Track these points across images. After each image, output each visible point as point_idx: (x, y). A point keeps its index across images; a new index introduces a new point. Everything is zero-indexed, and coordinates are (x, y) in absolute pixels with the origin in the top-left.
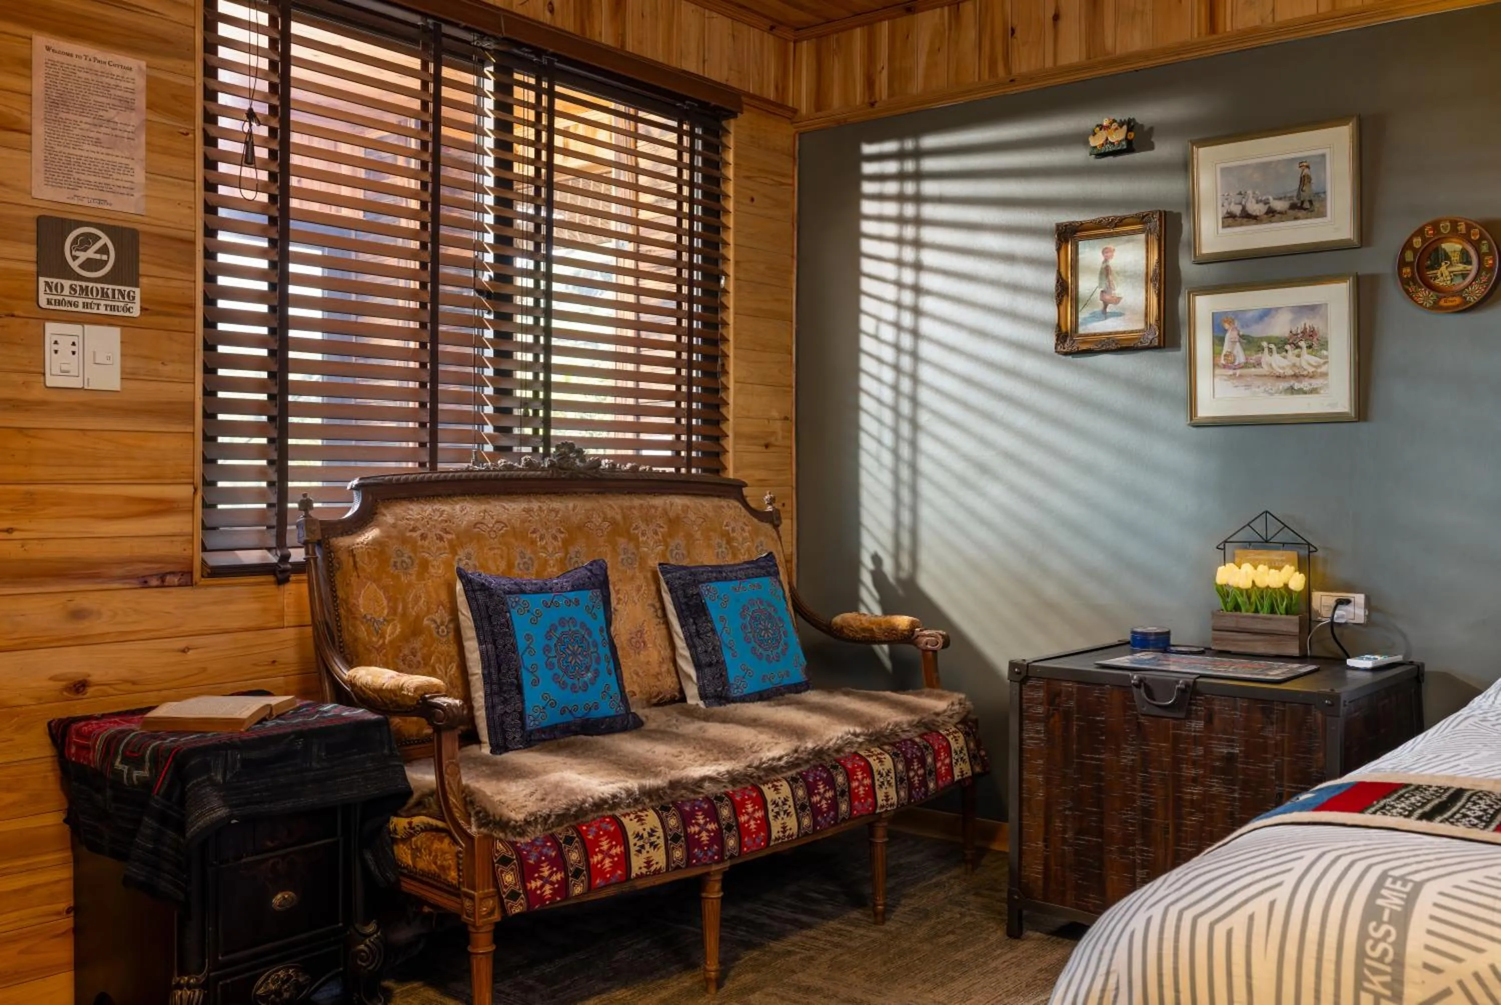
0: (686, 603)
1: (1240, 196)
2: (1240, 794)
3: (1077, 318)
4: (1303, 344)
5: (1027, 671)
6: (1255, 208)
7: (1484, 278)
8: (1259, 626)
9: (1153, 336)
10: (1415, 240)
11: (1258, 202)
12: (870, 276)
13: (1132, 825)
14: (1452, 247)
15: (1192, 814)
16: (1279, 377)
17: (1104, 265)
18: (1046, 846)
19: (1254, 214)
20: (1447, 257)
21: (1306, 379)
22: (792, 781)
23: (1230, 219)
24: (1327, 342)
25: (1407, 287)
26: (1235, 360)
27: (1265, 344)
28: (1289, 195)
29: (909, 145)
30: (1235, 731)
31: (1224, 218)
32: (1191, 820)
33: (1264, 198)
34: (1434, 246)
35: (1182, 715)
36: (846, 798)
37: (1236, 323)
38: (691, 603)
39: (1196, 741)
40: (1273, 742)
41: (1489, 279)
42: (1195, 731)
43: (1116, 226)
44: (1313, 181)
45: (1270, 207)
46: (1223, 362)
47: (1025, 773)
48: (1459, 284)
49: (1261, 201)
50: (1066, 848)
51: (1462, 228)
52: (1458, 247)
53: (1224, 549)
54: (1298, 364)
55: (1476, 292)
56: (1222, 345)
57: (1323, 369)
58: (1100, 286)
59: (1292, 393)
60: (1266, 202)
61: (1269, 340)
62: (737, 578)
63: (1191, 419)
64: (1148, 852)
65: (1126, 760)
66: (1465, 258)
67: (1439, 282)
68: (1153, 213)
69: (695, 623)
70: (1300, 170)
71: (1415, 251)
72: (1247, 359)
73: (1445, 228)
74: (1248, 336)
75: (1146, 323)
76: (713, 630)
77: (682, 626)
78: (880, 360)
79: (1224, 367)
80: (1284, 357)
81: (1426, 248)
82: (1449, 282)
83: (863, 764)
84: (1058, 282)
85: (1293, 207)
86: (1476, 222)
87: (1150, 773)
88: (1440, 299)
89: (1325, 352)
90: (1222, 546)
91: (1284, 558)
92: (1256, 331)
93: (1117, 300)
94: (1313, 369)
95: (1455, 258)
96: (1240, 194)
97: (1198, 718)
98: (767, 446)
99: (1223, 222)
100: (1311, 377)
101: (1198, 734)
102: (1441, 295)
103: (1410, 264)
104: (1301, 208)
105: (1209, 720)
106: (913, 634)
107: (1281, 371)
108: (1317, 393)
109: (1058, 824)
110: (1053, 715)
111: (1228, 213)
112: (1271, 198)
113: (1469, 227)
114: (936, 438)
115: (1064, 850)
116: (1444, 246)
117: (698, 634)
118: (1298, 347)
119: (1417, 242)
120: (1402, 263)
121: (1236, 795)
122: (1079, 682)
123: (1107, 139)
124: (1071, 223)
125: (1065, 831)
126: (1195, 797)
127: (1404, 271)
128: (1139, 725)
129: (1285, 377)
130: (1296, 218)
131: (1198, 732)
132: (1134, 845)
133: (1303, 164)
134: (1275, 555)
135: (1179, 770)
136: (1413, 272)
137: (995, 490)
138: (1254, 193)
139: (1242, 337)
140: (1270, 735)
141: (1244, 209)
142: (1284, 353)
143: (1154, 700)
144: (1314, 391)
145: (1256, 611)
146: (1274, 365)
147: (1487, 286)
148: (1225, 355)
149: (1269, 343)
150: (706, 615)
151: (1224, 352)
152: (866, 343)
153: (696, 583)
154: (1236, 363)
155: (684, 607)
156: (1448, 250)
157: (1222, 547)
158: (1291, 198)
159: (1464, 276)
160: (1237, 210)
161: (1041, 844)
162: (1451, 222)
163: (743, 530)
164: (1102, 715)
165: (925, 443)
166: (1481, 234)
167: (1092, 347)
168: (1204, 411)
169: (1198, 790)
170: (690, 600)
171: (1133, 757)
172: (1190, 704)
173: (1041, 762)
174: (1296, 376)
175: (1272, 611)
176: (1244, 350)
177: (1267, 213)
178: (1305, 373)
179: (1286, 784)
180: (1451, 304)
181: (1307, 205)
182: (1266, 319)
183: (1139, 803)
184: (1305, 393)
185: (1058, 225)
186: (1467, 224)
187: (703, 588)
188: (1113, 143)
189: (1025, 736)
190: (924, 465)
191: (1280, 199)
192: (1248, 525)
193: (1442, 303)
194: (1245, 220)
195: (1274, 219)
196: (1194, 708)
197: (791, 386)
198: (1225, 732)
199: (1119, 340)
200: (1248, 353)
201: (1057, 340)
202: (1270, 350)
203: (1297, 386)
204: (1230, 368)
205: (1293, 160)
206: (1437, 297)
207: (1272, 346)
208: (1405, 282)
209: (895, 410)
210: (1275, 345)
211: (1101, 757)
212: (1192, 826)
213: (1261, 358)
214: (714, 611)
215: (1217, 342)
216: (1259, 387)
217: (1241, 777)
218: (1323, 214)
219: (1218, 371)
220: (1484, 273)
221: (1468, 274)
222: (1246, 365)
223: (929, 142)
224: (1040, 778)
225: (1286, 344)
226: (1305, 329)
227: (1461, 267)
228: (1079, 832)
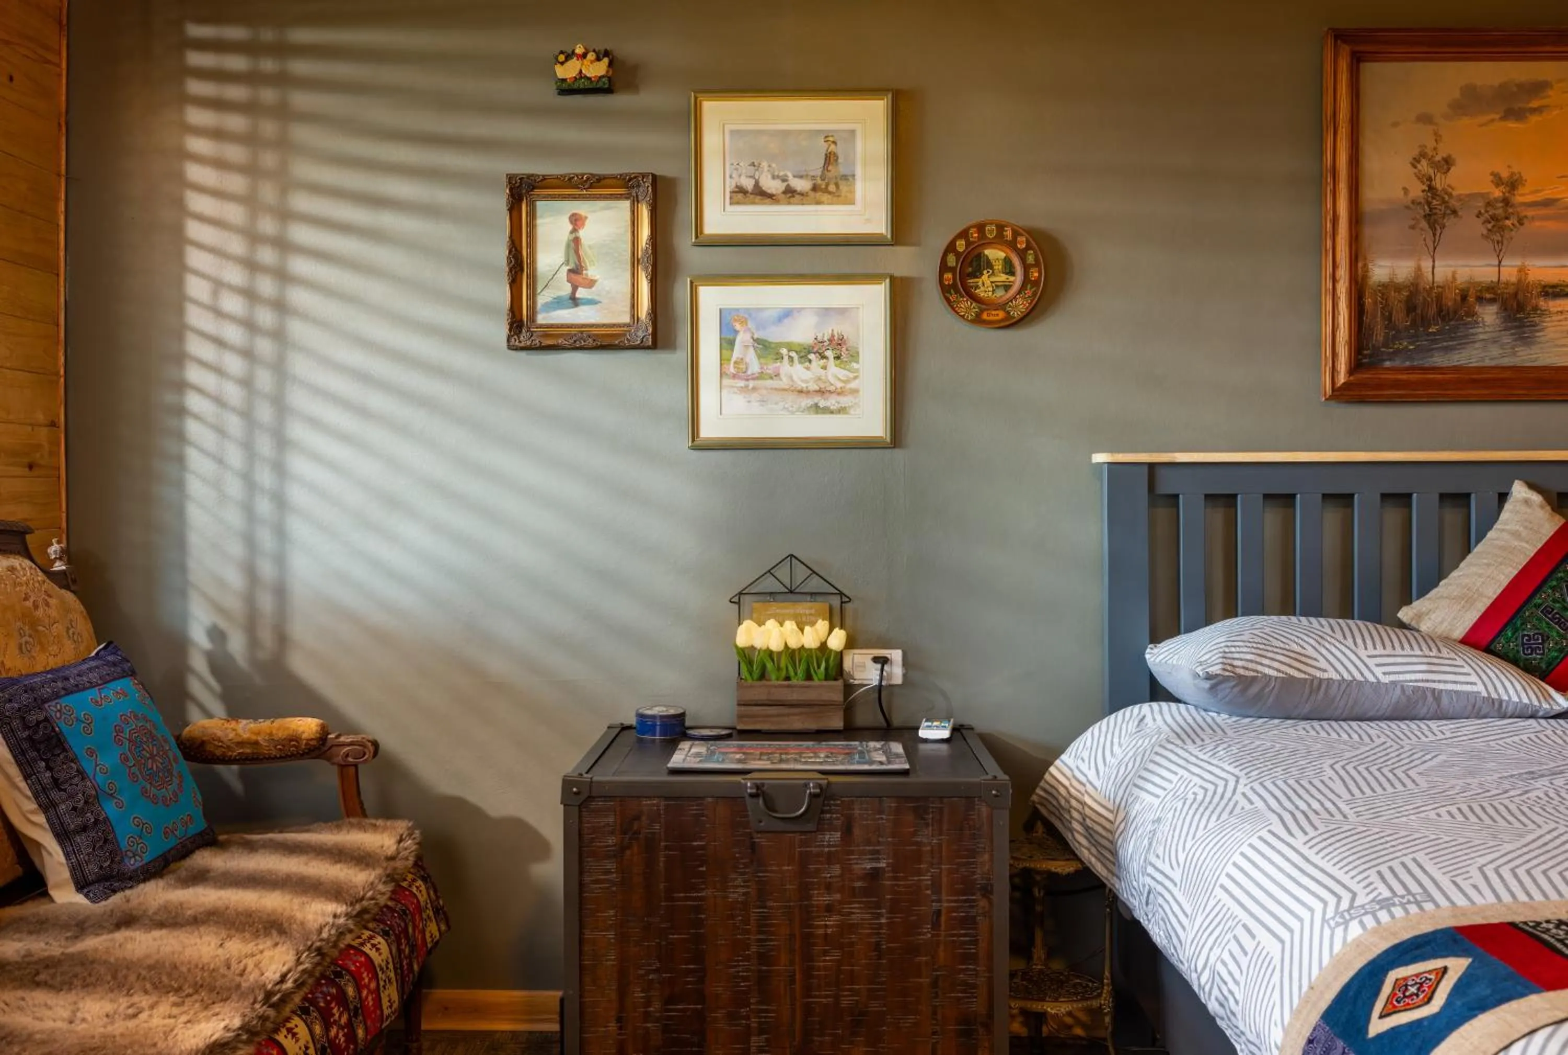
0: (30, 739)
1: (752, 168)
2: (887, 918)
3: (534, 303)
4: (829, 354)
5: (590, 787)
6: (772, 186)
7: (1029, 292)
8: (794, 696)
9: (644, 332)
10: (958, 243)
11: (774, 177)
12: (201, 218)
13: (745, 979)
14: (995, 254)
15: (825, 953)
16: (801, 392)
17: (574, 235)
18: (620, 1028)
19: (769, 191)
20: (989, 265)
21: (834, 396)
22: (303, 1011)
23: (740, 195)
24: (858, 353)
25: (948, 295)
26: (747, 368)
27: (784, 351)
28: (812, 173)
29: (268, 35)
30: (881, 839)
31: (732, 192)
32: (825, 961)
33: (782, 173)
34: (976, 252)
35: (810, 827)
36: (361, 1018)
37: (751, 325)
38: (36, 737)
39: (830, 859)
40: (929, 848)
41: (1034, 294)
42: (829, 846)
43: (591, 187)
44: (840, 161)
45: (788, 185)
46: (732, 370)
47: (587, 931)
48: (1001, 297)
49: (778, 177)
50: (649, 1025)
51: (1008, 233)
52: (1002, 255)
53: (739, 603)
54: (823, 378)
55: (1020, 307)
56: (732, 350)
57: (853, 385)
58: (567, 262)
59: (817, 413)
60: (784, 180)
61: (790, 347)
62: (92, 685)
63: (693, 440)
64: (766, 1011)
65: (735, 895)
66: (1009, 270)
67: (981, 293)
68: (644, 176)
69: (48, 768)
70: (826, 145)
71: (958, 255)
72: (762, 368)
73: (991, 232)
74: (766, 341)
75: (633, 316)
76: (81, 773)
77: (26, 777)
78: (219, 343)
79: (734, 376)
80: (808, 369)
81: (969, 253)
82: (990, 294)
83: (363, 959)
84: (510, 252)
85: (815, 188)
86: (1024, 230)
87: (771, 908)
88: (982, 311)
89: (855, 365)
90: (736, 599)
91: (813, 611)
92: (774, 335)
93: (591, 284)
94: (842, 385)
95: (998, 266)
96: (753, 164)
97: (833, 829)
98: (31, 467)
99: (731, 198)
100: (839, 394)
101: (833, 849)
102: (984, 307)
103: (952, 270)
104: (826, 191)
105: (847, 831)
106: (323, 744)
107: (804, 385)
108: (847, 413)
109: (638, 994)
110: (629, 847)
111: (737, 187)
112: (790, 175)
113: (1016, 234)
114: (317, 458)
115: (648, 1028)
116: (987, 252)
117: (56, 783)
118: (823, 357)
119: (961, 245)
120: (944, 267)
121: (883, 921)
122: (667, 798)
123: (581, 72)
124: (529, 176)
125: (648, 1003)
126: (829, 931)
127: (946, 276)
128: (753, 846)
129: (808, 392)
130: (818, 203)
131: (833, 846)
132: (748, 1005)
133: (828, 137)
134: (804, 608)
135: (809, 898)
136: (954, 278)
137: (411, 531)
138: (769, 166)
139: (757, 341)
140: (925, 840)
141: (757, 184)
142: (807, 364)
143: (776, 811)
144: (842, 410)
145: (788, 678)
146: (795, 378)
147: (1032, 301)
148: (735, 363)
149: (789, 351)
150: (64, 750)
151: (734, 359)
152: (196, 317)
153: (40, 703)
154: (749, 373)
155: (25, 745)
156: (990, 257)
157: (738, 599)
158: (813, 178)
159: (1007, 288)
160: (749, 184)
161: (613, 1026)
162: (997, 226)
163: (47, 604)
164: (701, 839)
165: (298, 465)
166: (1028, 242)
167: (560, 341)
168: (707, 431)
169: (833, 920)
170: (36, 732)
171: (745, 890)
172: (823, 812)
173: (612, 912)
174: (821, 392)
175: (809, 677)
176: (759, 357)
177: (784, 192)
178: (832, 388)
179: (944, 897)
180: (991, 318)
181: (832, 188)
182: (786, 321)
183: (754, 949)
184: (832, 412)
185: (511, 178)
186: (1013, 230)
187: (52, 708)
188: (589, 79)
189: (587, 879)
190: (297, 495)
191: (801, 177)
192: (769, 571)
193: (985, 316)
194: (759, 197)
195: (792, 200)
196: (828, 816)
197: (57, 374)
198: (869, 843)
199: (597, 335)
200: (762, 360)
201: (510, 330)
202: (791, 358)
203: (822, 404)
204: (740, 378)
205: (819, 132)
206: (979, 308)
207: (793, 354)
208: (945, 289)
209: (247, 415)
210: (797, 352)
211: (703, 894)
212: (825, 968)
213: (778, 368)
214: (77, 743)
215: (725, 345)
216: (776, 403)
217: (889, 897)
218: (852, 202)
219: (726, 381)
220: (1029, 286)
221: (1011, 286)
222: (760, 376)
223: (302, 35)
224: (611, 935)
225: (809, 352)
226: (833, 336)
227: (1003, 277)
228: (670, 1000)
